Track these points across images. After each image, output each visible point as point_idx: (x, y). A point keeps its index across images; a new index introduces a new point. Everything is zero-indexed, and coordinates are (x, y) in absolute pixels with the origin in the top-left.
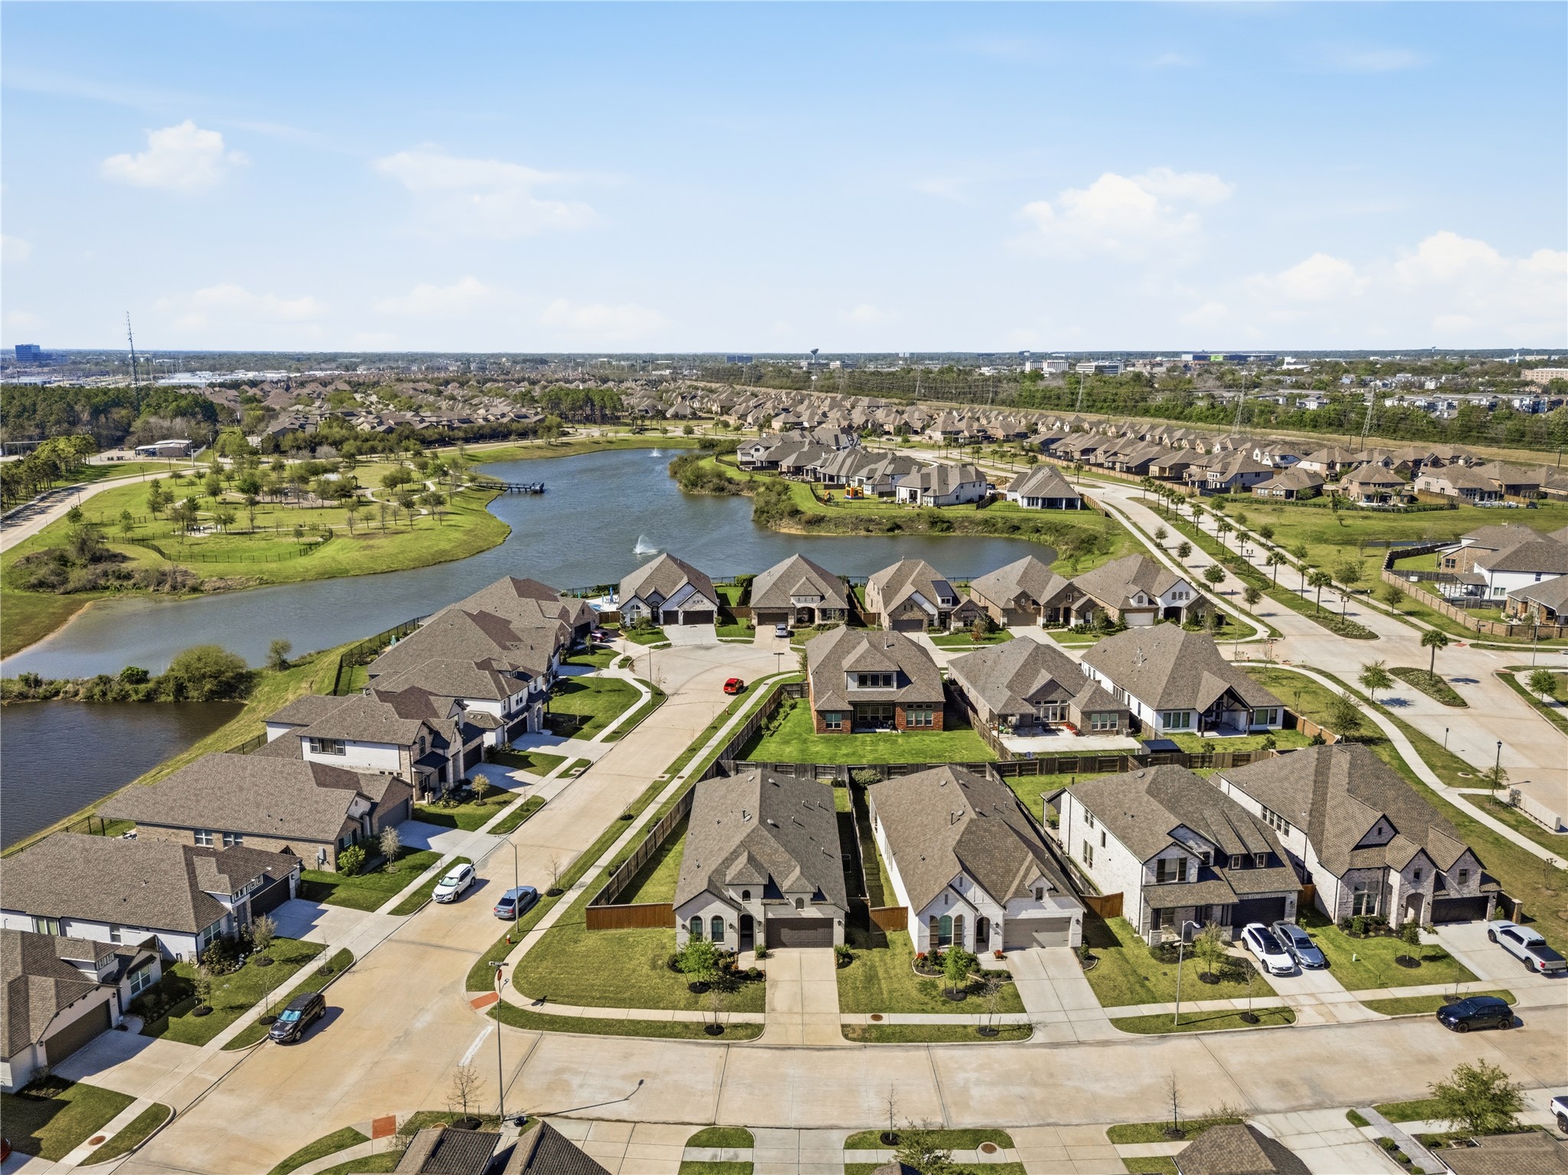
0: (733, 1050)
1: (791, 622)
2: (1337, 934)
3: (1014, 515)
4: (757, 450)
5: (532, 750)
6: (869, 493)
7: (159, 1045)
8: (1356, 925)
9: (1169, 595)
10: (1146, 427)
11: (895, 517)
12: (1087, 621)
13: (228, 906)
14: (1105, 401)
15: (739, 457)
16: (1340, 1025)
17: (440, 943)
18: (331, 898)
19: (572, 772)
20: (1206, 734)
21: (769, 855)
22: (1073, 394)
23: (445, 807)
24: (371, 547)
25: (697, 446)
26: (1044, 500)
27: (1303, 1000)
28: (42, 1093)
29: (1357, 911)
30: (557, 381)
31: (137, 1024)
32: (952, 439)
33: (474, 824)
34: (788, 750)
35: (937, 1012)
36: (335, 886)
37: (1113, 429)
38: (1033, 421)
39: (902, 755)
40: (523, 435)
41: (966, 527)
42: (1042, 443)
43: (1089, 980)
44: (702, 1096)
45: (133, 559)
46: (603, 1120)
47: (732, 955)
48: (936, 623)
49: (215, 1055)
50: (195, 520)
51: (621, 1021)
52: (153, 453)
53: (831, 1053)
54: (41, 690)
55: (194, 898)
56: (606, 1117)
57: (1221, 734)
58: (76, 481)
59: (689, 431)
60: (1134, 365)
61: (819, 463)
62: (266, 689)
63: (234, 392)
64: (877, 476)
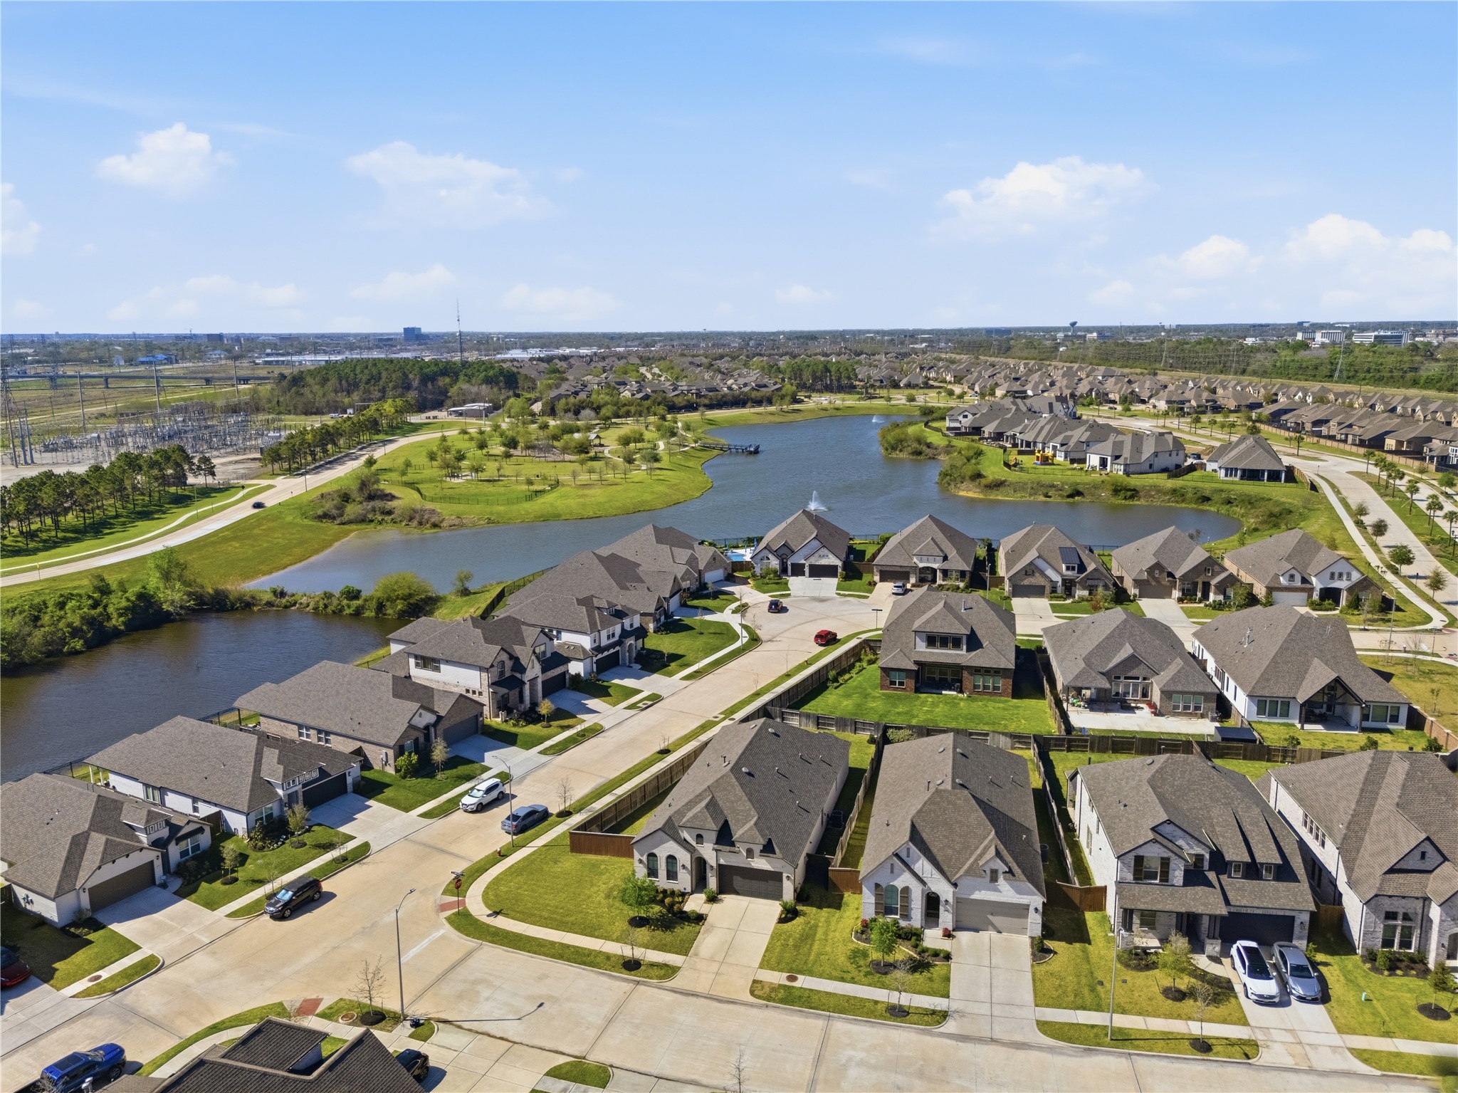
0: (642, 988)
1: (913, 580)
2: (1356, 967)
3: (1207, 485)
4: (965, 417)
5: (616, 681)
6: (1062, 459)
7: (184, 905)
8: (1380, 961)
9: (1327, 574)
10: (1399, 398)
11: (1078, 484)
12: (1226, 597)
13: (280, 792)
14: (1368, 371)
15: (948, 423)
16: (1311, 1071)
17: (445, 848)
18: (379, 796)
19: (640, 705)
20: (1307, 727)
21: (732, 802)
22: (1332, 363)
23: (514, 725)
24: (584, 496)
25: (918, 413)
26: (1244, 471)
27: (1276, 1035)
28: (78, 932)
29: (1388, 943)
30: (815, 355)
31: (176, 884)
32: (1178, 408)
33: (530, 743)
34: (845, 703)
35: (855, 983)
36: (388, 786)
37: (1361, 400)
38: (1274, 391)
39: (955, 719)
40: (759, 403)
41: (1152, 496)
42: (1271, 414)
43: (1034, 974)
44: (588, 1028)
45: (398, 498)
46: (489, 1035)
47: (683, 895)
48: (1060, 589)
49: (220, 920)
50: (460, 468)
51: (553, 943)
52: (460, 414)
53: (731, 1007)
54: (284, 601)
55: (253, 783)
56: (493, 1032)
57: (1327, 729)
58: (393, 435)
59: (911, 399)
60: (1424, 335)
61: (1019, 429)
62: (445, 611)
63: (545, 365)
64: (1072, 443)
